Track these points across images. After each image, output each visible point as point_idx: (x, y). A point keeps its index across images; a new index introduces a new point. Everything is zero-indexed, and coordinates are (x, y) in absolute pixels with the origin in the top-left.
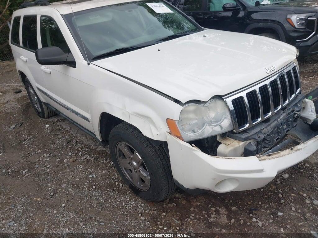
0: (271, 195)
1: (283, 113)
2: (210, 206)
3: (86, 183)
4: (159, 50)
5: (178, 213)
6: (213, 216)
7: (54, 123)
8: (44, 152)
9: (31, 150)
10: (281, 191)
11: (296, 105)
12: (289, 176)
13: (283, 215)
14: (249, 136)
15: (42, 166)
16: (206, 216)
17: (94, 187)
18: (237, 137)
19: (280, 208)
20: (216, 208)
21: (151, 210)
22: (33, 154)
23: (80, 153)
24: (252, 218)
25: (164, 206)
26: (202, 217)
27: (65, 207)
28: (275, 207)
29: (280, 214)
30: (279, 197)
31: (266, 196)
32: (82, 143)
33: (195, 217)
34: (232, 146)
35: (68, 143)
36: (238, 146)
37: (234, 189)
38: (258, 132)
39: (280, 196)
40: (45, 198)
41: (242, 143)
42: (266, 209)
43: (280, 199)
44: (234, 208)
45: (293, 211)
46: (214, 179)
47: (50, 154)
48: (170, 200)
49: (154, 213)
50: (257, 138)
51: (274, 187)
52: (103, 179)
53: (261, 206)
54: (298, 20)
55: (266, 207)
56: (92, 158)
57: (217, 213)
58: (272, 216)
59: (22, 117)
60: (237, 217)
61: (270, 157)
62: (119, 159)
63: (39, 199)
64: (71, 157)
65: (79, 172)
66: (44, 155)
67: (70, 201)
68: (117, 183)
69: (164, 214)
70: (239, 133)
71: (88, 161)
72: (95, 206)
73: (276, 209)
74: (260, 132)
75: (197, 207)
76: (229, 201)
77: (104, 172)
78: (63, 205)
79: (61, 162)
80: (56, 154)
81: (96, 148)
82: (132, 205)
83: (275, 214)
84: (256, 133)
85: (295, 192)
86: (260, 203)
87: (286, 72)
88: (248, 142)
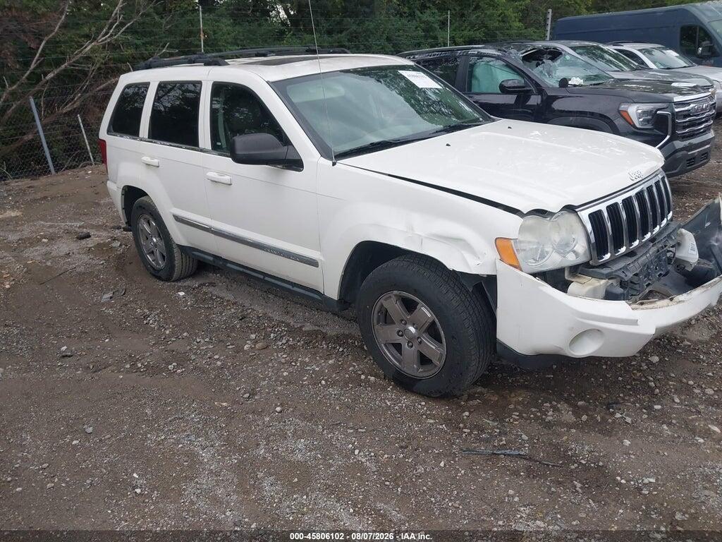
0: (636, 385)
1: (653, 246)
2: (540, 401)
3: (305, 378)
4: (448, 145)
5: (490, 412)
6: (551, 413)
7: (194, 289)
8: (197, 335)
9: (167, 332)
10: (651, 379)
11: (669, 236)
12: (660, 359)
13: (662, 409)
14: (612, 272)
15: (202, 358)
16: (539, 414)
17: (323, 382)
18: (596, 272)
19: (655, 400)
20: (551, 403)
21: (442, 409)
22: (173, 339)
23: (272, 335)
24: (613, 414)
25: (463, 403)
26: (532, 416)
27: (281, 412)
28: (647, 399)
29: (658, 407)
30: (649, 387)
31: (628, 387)
32: (270, 319)
33: (520, 416)
34: (590, 284)
35: (241, 320)
36: (598, 284)
37: (594, 352)
38: (623, 268)
39: (652, 384)
40: (235, 402)
41: (603, 282)
42: (634, 403)
43: (652, 390)
44: (580, 403)
45: (676, 403)
46: (572, 329)
47: (211, 339)
48: (469, 395)
49: (447, 414)
50: (623, 275)
51: (638, 374)
52: (333, 372)
53: (623, 399)
54: (640, 114)
55: (632, 400)
56: (299, 341)
57: (556, 409)
58: (645, 411)
59: (121, 279)
60: (590, 413)
61: (644, 306)
62: (376, 327)
63: (224, 404)
64: (255, 342)
65: (283, 364)
66: (198, 340)
67: (287, 404)
68: (363, 377)
69: (467, 413)
70: (597, 267)
71: (293, 348)
72: (338, 408)
73: (649, 402)
74: (625, 268)
75: (518, 403)
76: (570, 395)
77: (330, 362)
78: (278, 409)
79: (239, 350)
80: (223, 337)
81: (301, 327)
82: (404, 405)
83: (650, 408)
84: (621, 269)
85: (673, 379)
86: (621, 395)
87: (654, 182)
88: (611, 281)
